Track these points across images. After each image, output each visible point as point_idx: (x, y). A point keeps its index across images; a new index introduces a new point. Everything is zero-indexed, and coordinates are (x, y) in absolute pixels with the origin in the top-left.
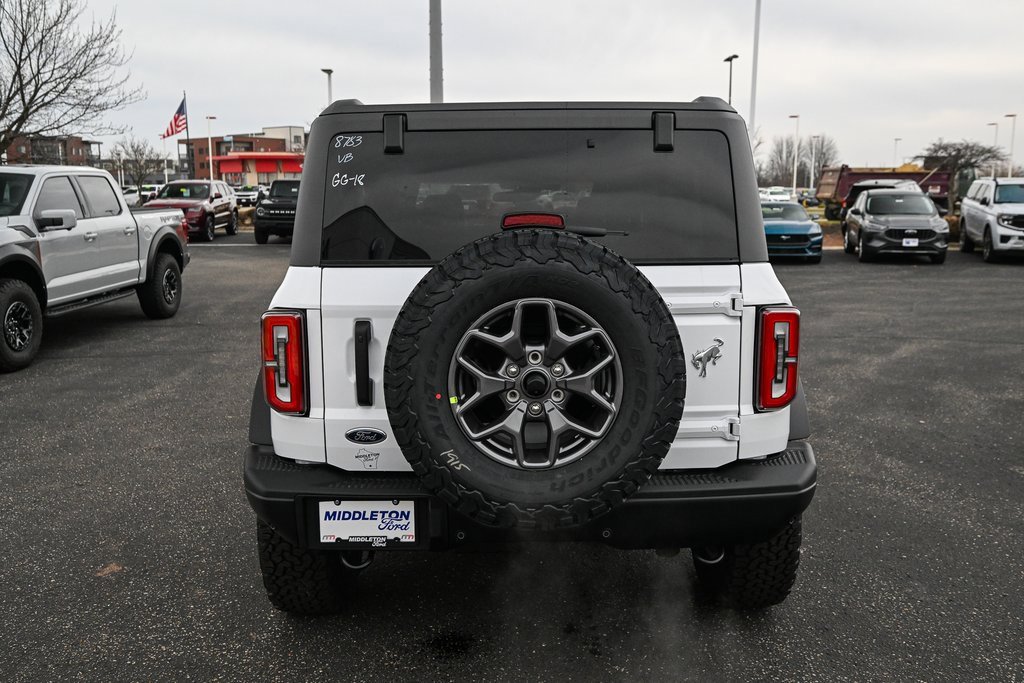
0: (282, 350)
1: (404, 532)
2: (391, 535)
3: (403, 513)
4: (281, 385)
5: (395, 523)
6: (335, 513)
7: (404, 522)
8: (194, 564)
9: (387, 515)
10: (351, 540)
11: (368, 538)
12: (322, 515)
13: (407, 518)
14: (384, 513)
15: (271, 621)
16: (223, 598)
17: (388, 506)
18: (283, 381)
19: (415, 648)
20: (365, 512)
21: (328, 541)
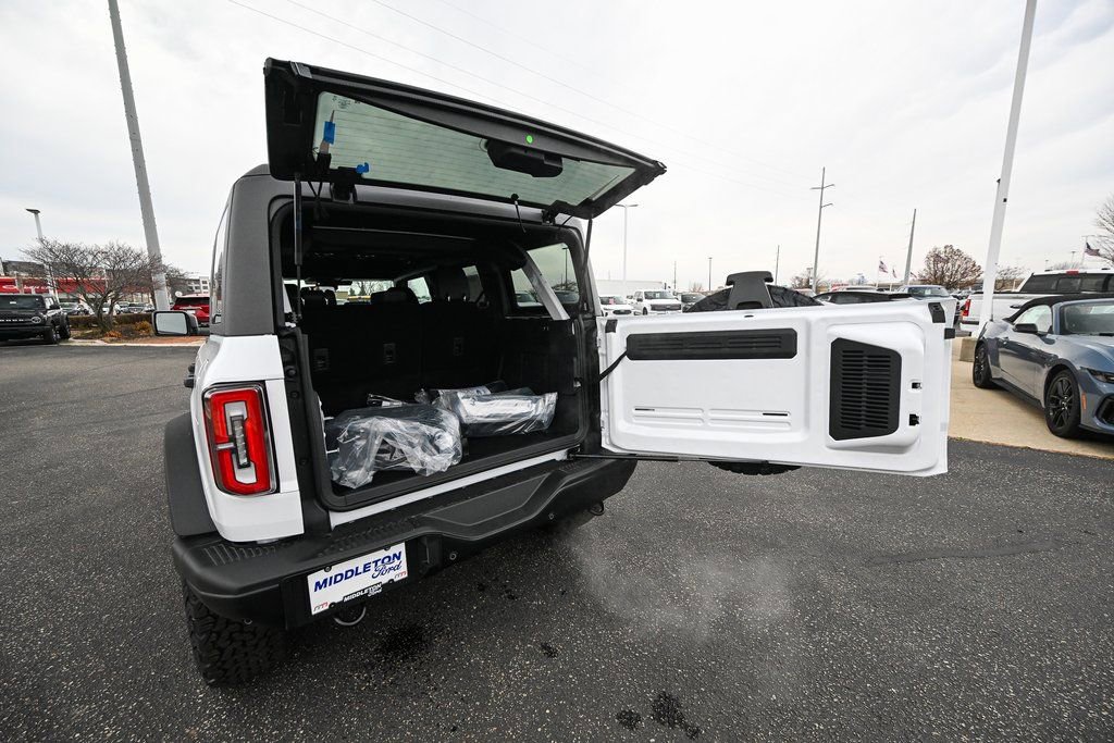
0: (238, 429)
1: (397, 572)
2: (384, 579)
3: (395, 555)
4: (240, 467)
5: (388, 566)
6: (325, 581)
7: (397, 562)
8: (50, 679)
9: (379, 563)
10: (346, 599)
11: (363, 590)
12: (311, 586)
13: (399, 558)
14: (376, 562)
15: (204, 702)
16: (121, 703)
17: (381, 554)
18: (244, 461)
19: (379, 660)
20: (357, 568)
21: (321, 609)
